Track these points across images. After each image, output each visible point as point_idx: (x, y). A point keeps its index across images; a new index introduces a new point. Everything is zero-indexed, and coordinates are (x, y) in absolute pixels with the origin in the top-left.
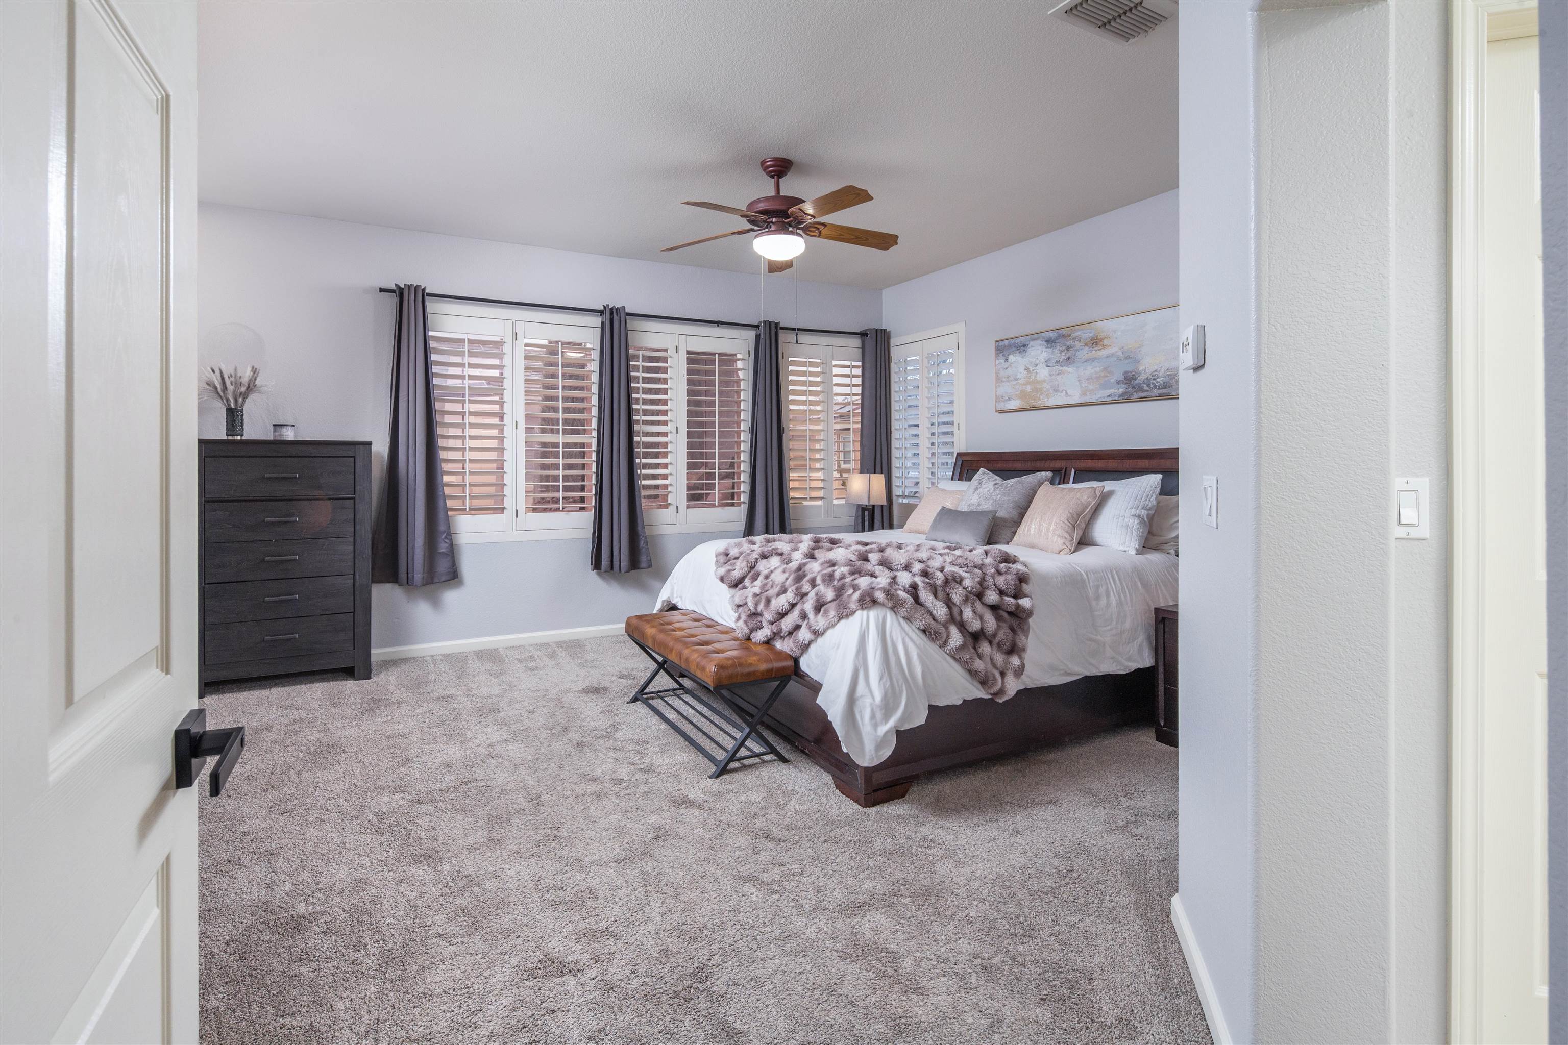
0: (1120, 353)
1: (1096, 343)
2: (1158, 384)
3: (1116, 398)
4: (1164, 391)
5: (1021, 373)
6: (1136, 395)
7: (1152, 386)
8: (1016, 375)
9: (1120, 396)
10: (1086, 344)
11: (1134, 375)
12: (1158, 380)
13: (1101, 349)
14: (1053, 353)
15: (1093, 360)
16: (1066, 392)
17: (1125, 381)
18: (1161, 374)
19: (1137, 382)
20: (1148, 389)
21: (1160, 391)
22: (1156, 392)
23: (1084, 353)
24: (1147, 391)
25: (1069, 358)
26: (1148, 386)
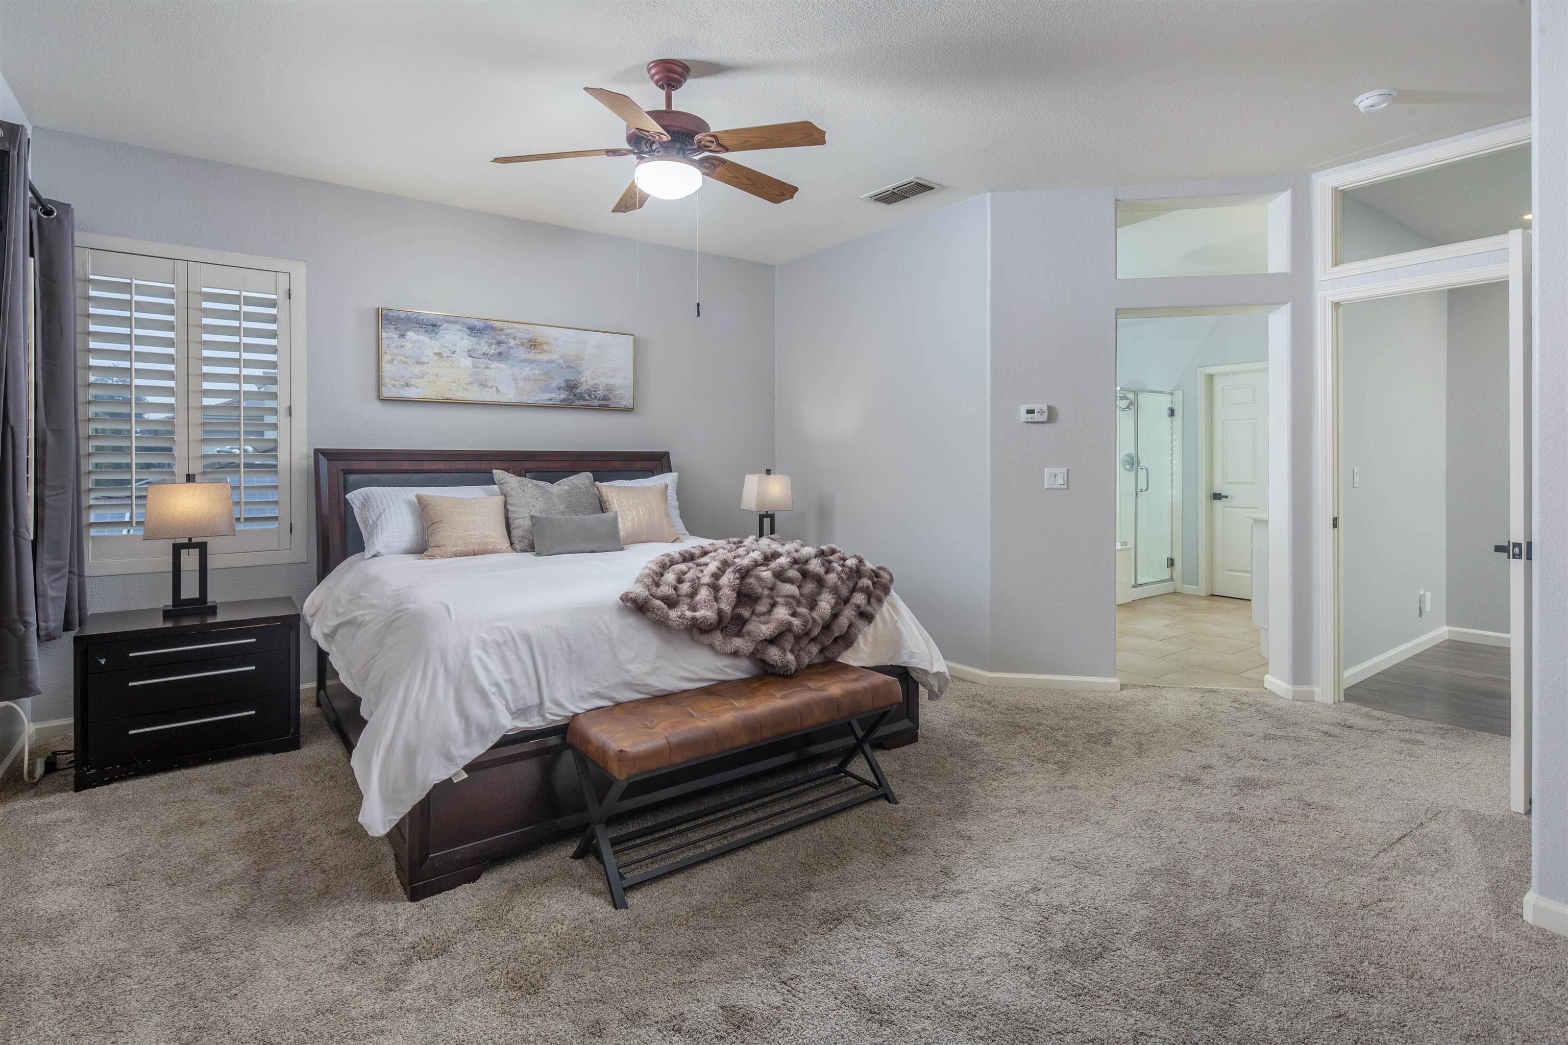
0: (561, 361)
1: (535, 346)
2: (598, 396)
3: (557, 403)
4: (604, 402)
5: (428, 356)
6: (577, 403)
7: (593, 396)
8: (421, 358)
9: (561, 401)
10: (522, 344)
11: (575, 384)
12: (598, 392)
13: (540, 353)
14: (478, 343)
15: (532, 361)
16: (497, 388)
17: (567, 389)
18: (601, 388)
19: (578, 391)
20: (589, 398)
21: (601, 402)
22: (596, 403)
23: (522, 353)
24: (589, 400)
25: (500, 354)
26: (590, 396)
